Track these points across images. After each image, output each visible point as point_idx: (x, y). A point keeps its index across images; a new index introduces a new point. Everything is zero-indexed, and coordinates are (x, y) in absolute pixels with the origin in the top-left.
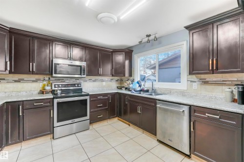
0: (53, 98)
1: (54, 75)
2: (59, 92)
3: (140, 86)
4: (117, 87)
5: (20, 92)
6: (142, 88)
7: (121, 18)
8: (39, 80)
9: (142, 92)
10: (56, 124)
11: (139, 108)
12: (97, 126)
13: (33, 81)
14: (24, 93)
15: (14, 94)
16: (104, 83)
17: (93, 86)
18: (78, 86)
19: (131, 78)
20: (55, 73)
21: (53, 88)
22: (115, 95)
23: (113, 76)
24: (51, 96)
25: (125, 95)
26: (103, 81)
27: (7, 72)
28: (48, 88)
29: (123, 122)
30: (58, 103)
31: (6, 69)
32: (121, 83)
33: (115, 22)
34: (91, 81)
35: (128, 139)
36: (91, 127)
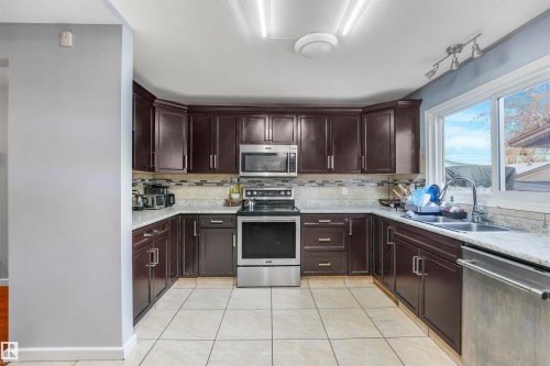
0: (237, 215)
1: (241, 174)
2: (251, 204)
3: (436, 199)
4: (380, 201)
5: (202, 200)
6: (443, 205)
7: (344, 33)
8: (226, 182)
9: (441, 218)
10: (241, 261)
11: (417, 259)
12: (318, 285)
13: (218, 184)
14: (206, 204)
15: (195, 203)
16: (345, 190)
17: (318, 197)
18: (286, 195)
19: (419, 177)
20: (244, 170)
21: (244, 198)
22: (365, 218)
23: (363, 172)
24: (234, 210)
25: (388, 222)
26: (341, 184)
27: (185, 171)
28: (236, 196)
29: (385, 292)
30: (245, 225)
31: (184, 166)
32: (389, 192)
33: (333, 46)
34: (314, 184)
35: (376, 333)
36: (304, 283)
